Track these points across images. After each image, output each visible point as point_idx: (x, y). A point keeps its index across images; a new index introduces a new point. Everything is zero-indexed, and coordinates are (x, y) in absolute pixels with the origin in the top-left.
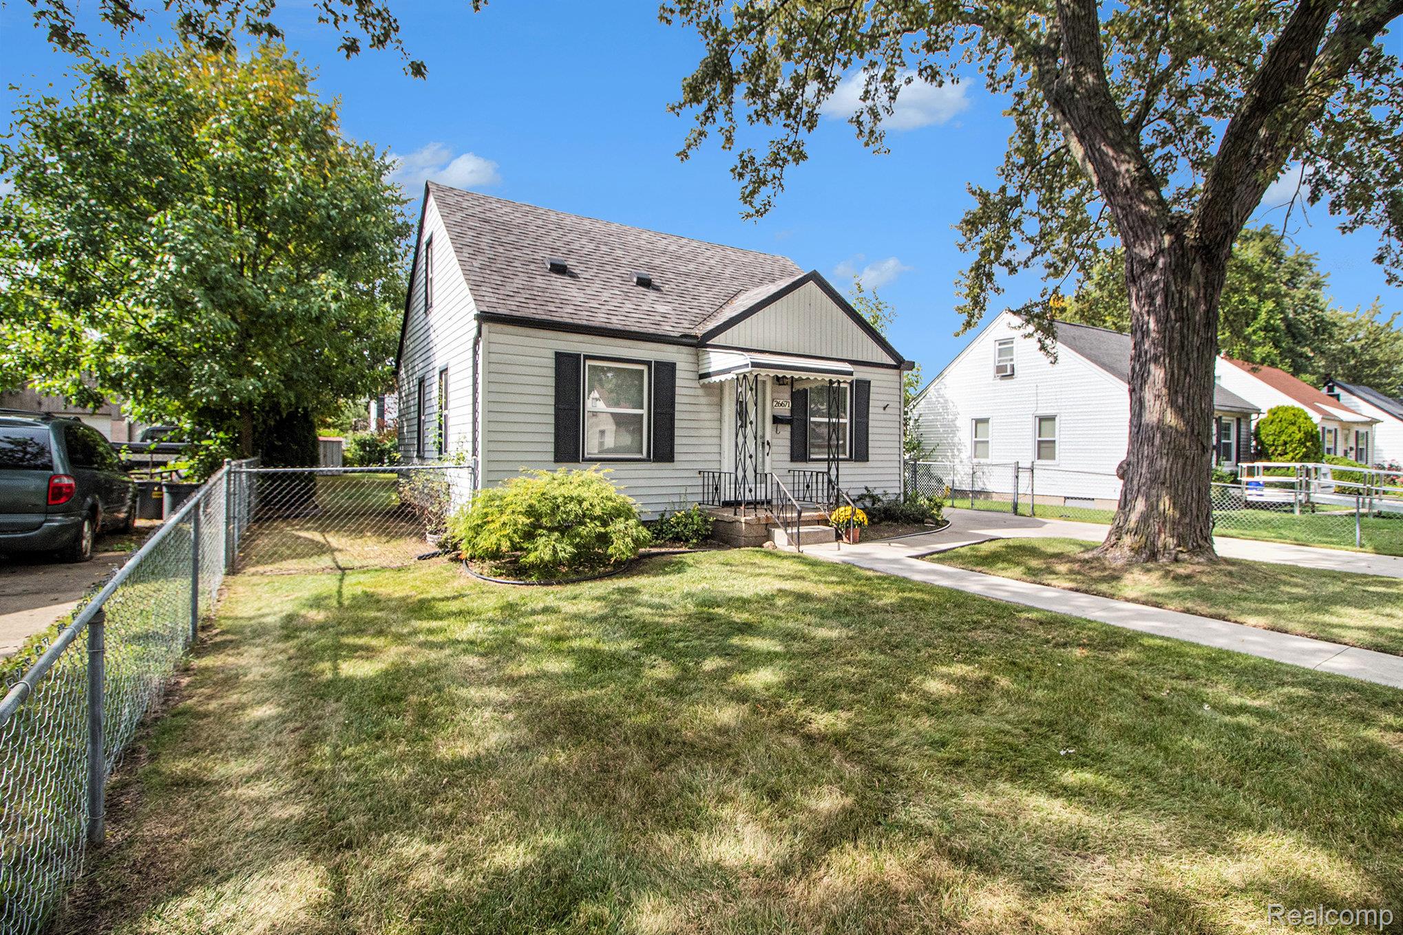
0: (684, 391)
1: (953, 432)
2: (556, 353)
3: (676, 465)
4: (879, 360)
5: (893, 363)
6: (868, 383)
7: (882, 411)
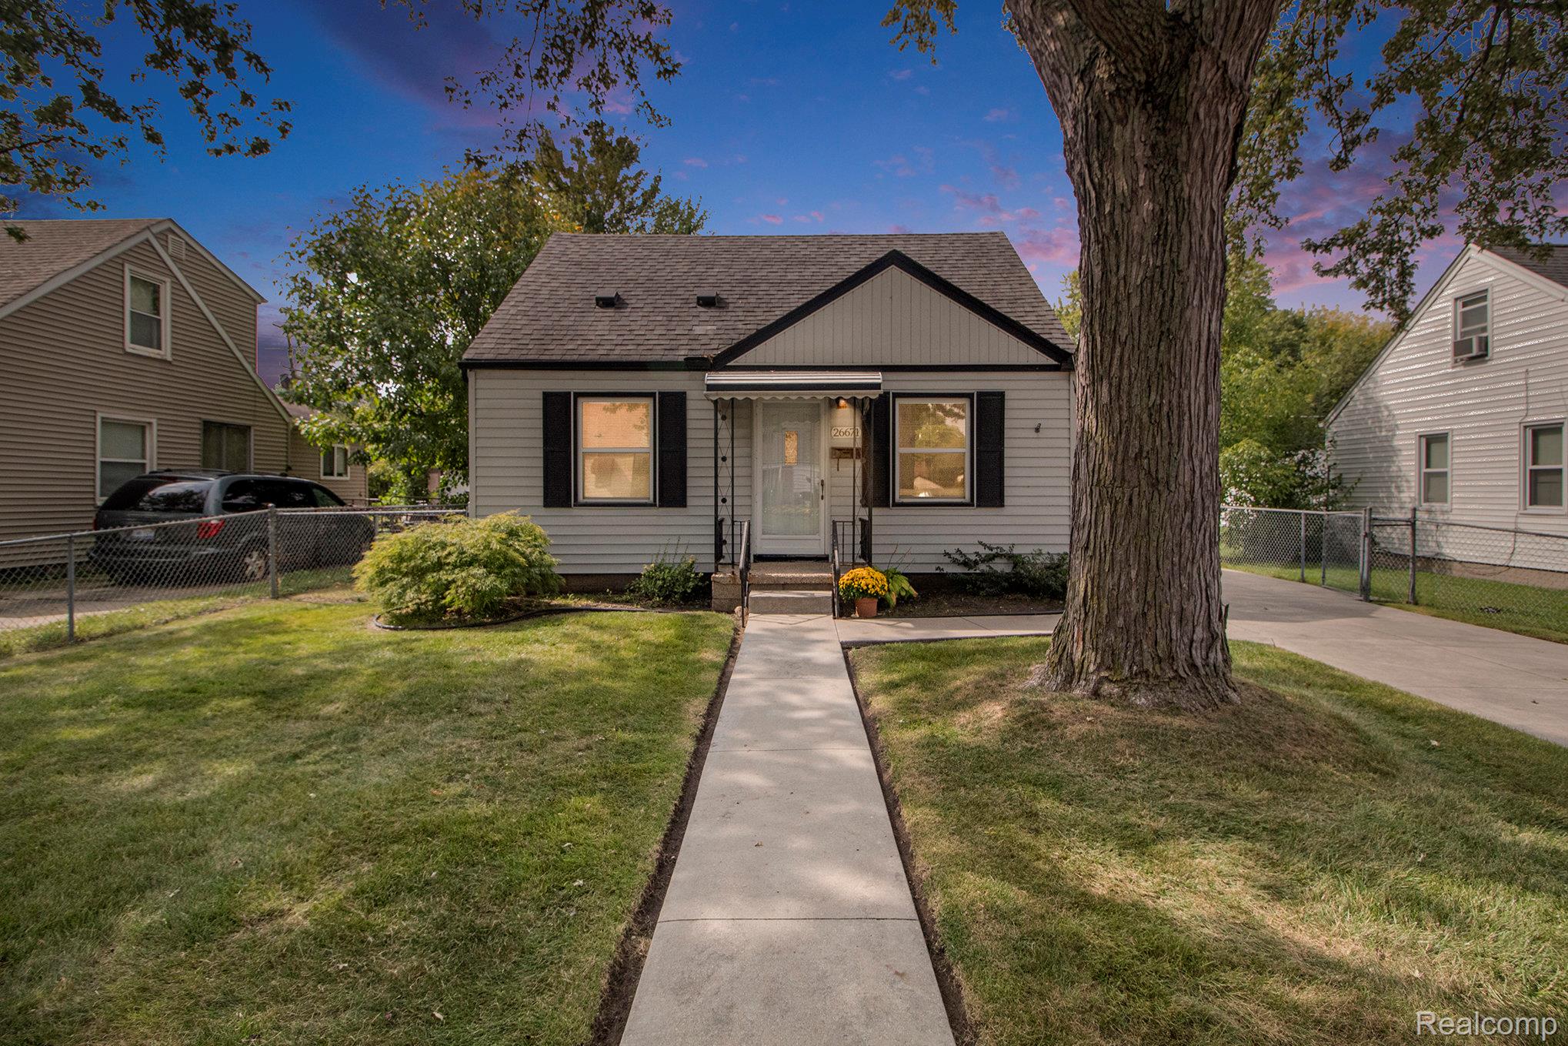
0: (698, 424)
1: (1389, 459)
2: (544, 393)
3: (689, 510)
4: (1023, 361)
5: (1052, 362)
6: (1000, 396)
7: (1033, 434)
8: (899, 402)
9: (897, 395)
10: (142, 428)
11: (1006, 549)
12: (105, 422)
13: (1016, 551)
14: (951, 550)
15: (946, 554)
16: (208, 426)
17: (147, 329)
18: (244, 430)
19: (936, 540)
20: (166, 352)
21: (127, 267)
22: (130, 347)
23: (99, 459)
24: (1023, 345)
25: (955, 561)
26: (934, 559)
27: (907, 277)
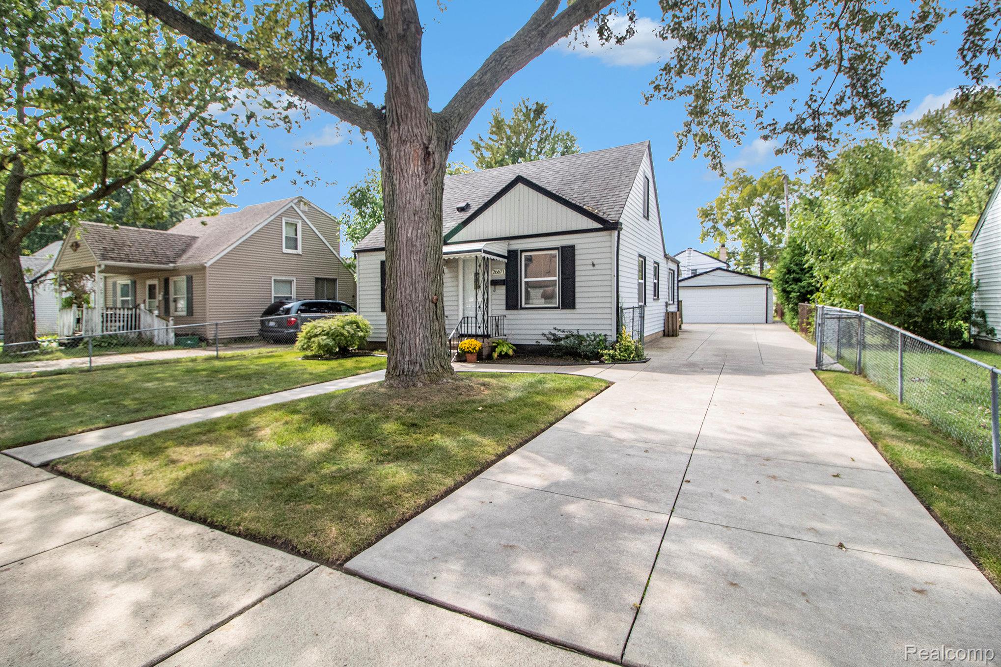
2: (381, 261)
4: (585, 227)
5: (600, 226)
6: (572, 248)
7: (591, 267)
8: (524, 254)
9: (522, 251)
10: (290, 282)
11: (575, 333)
12: (275, 281)
13: (581, 333)
14: (546, 332)
15: (543, 334)
16: (317, 279)
17: (292, 242)
18: (335, 280)
19: (539, 327)
20: (299, 251)
21: (284, 218)
22: (285, 250)
23: (273, 295)
24: (585, 218)
25: (548, 339)
26: (537, 337)
27: (526, 188)
